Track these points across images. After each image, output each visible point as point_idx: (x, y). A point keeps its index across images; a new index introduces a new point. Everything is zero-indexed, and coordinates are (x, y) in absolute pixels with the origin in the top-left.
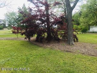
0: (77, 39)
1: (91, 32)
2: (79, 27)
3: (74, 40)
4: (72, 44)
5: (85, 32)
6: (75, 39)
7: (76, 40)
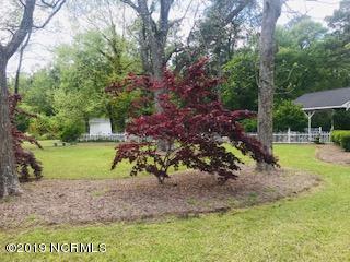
0: (37, 170)
1: (93, 141)
2: (53, 121)
3: (25, 172)
4: (12, 192)
5: (74, 139)
6: (29, 167)
7: (31, 171)
